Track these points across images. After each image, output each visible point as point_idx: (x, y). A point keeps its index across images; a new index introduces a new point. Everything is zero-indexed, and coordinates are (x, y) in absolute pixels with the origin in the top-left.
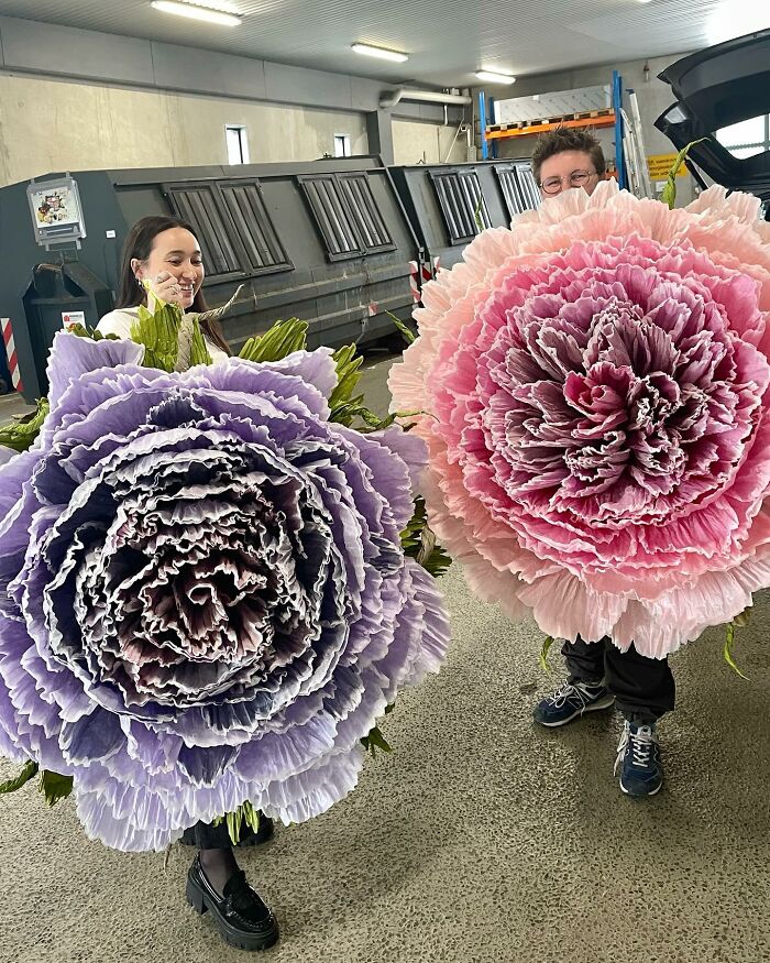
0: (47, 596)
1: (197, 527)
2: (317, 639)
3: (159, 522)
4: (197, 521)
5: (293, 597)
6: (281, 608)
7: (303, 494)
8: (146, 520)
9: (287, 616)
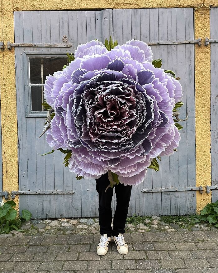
0: (153, 117)
1: (111, 131)
2: (82, 93)
3: (121, 134)
4: (111, 133)
5: (87, 107)
6: (91, 104)
7: (81, 135)
8: (125, 135)
9: (90, 101)
